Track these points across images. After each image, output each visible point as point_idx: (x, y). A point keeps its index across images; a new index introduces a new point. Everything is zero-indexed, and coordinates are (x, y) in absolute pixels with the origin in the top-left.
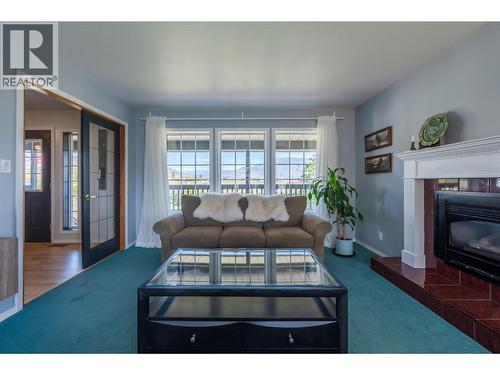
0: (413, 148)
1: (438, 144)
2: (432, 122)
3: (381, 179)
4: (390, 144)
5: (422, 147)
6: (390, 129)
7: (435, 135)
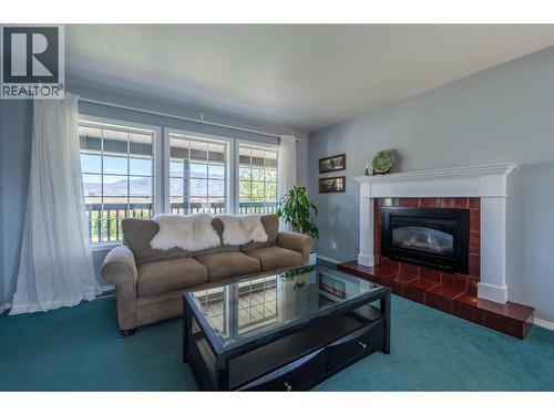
0: (367, 174)
1: (388, 172)
2: (381, 155)
3: (334, 199)
4: (344, 169)
5: (375, 173)
6: (344, 156)
7: (384, 165)
